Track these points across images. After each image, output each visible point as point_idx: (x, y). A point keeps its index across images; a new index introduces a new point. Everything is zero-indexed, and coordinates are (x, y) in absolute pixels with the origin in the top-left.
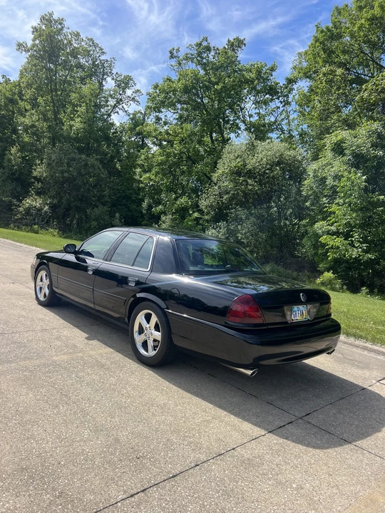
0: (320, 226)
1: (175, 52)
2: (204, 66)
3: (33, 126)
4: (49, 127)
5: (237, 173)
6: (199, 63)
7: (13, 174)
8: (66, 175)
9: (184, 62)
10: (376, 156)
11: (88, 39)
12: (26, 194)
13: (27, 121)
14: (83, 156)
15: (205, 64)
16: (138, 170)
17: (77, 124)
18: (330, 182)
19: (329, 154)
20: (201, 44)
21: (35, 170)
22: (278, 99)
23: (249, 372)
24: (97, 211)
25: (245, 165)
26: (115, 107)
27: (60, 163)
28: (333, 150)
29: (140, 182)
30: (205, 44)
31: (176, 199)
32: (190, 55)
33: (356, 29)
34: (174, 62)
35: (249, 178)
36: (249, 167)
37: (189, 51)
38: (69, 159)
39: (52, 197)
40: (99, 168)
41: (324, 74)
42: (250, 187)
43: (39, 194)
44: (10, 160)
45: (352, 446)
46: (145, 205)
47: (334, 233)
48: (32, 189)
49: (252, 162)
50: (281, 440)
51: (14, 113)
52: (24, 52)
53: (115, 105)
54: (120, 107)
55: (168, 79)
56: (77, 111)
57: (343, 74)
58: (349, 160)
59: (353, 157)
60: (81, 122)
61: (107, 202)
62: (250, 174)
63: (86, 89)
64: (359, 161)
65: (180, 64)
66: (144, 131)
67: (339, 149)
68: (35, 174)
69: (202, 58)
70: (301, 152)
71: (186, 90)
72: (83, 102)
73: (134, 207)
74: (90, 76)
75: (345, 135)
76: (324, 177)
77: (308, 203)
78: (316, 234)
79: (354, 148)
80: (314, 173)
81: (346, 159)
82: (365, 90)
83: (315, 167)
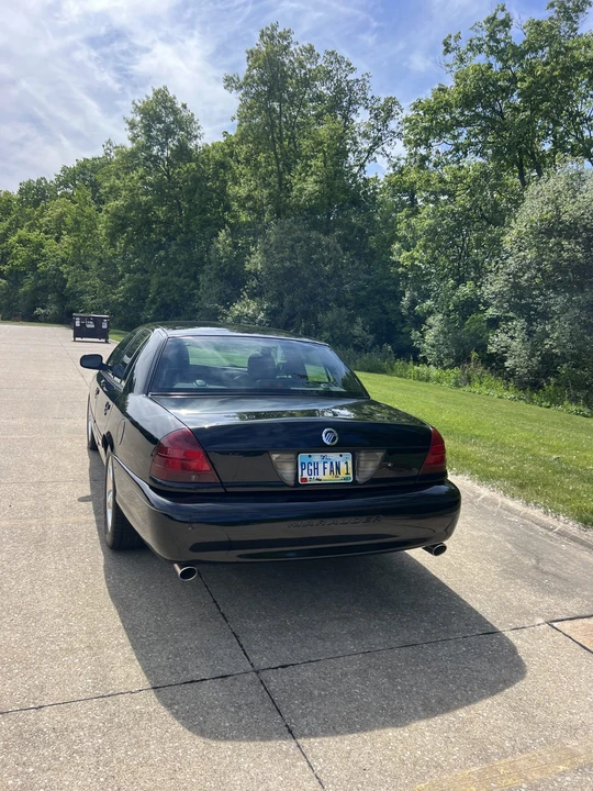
1: (452, 42)
2: (499, 54)
3: (249, 198)
4: (270, 194)
6: (492, 51)
7: (222, 270)
8: (287, 264)
9: (470, 54)
11: (328, 53)
12: (236, 297)
13: (242, 191)
14: (313, 234)
15: (503, 50)
16: (397, 246)
17: (310, 186)
20: (494, 18)
21: (249, 261)
24: (331, 316)
25: (559, 216)
26: (370, 151)
27: (279, 247)
29: (398, 264)
30: (501, 16)
31: (455, 288)
32: (475, 42)
34: (451, 57)
35: (568, 238)
36: (565, 218)
37: (473, 34)
38: (292, 240)
39: (272, 300)
40: (335, 249)
42: (565, 255)
43: (252, 296)
44: (217, 250)
45: (287, 745)
46: (405, 301)
48: (245, 290)
49: (570, 210)
50: (154, 707)
51: (225, 182)
52: (234, 91)
53: (371, 148)
54: (379, 150)
55: (439, 90)
56: (311, 166)
60: (316, 182)
61: (349, 301)
63: (323, 131)
65: (462, 60)
66: (405, 182)
68: (248, 267)
69: (498, 41)
71: (467, 101)
72: (319, 152)
73: (390, 306)
74: (331, 110)
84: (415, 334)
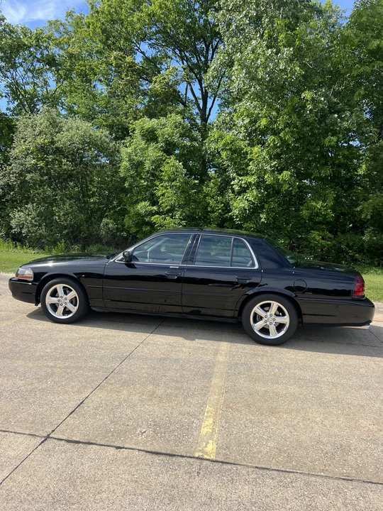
0: (142, 206)
10: (185, 146)
18: (148, 166)
19: (141, 141)
23: (367, 327)
25: (53, 143)
28: (142, 136)
33: (135, 20)
41: (115, 58)
47: (157, 213)
57: (132, 62)
58: (162, 147)
59: (166, 144)
64: (169, 149)
67: (150, 136)
70: (102, 134)
75: (154, 122)
76: (141, 162)
77: (126, 185)
78: (138, 214)
79: (166, 136)
80: (130, 156)
81: (160, 145)
82: (156, 82)
83: (129, 150)
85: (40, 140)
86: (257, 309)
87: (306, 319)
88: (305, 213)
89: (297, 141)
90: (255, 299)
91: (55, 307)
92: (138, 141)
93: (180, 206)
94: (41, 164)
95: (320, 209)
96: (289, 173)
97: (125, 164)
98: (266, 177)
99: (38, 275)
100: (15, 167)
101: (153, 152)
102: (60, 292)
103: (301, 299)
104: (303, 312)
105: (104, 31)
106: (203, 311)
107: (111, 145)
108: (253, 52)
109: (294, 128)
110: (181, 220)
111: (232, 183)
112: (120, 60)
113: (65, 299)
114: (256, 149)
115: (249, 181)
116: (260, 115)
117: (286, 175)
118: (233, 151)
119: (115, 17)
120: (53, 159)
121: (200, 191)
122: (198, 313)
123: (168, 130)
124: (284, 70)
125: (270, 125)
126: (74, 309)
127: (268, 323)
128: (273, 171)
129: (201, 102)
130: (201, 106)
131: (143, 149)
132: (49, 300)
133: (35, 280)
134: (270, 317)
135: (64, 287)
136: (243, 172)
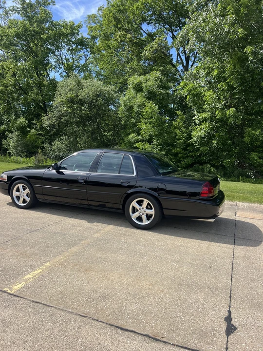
0: (132, 137)
5: (71, 101)
6: (25, 15)
9: (10, 12)
10: (161, 93)
18: (136, 109)
19: (132, 91)
22: (86, 49)
23: (213, 220)
25: (77, 96)
28: (134, 88)
32: (16, 8)
33: (135, 8)
36: (80, 97)
37: (15, 5)
41: (120, 37)
42: (84, 112)
47: (142, 141)
49: (83, 94)
50: (243, 247)
57: (131, 38)
58: (146, 95)
59: (148, 93)
62: (81, 102)
64: (151, 96)
65: (7, 14)
67: (138, 88)
70: (110, 88)
75: (141, 78)
76: (132, 106)
77: (123, 122)
78: (130, 142)
79: (148, 88)
80: (125, 103)
81: (144, 94)
82: (146, 50)
83: (125, 98)
84: (4, 142)
85: (69, 95)
86: (134, 204)
87: (166, 212)
88: (246, 139)
89: (241, 85)
90: (132, 197)
91: (18, 198)
92: (131, 92)
93: (156, 136)
94: (70, 110)
95: (258, 136)
96: (234, 109)
97: (122, 108)
98: (216, 113)
99: (9, 178)
100: (56, 113)
101: (140, 99)
102: (21, 189)
103: (162, 198)
104: (164, 207)
105: (115, 18)
106: (107, 205)
107: (115, 95)
108: (204, 21)
109: (238, 75)
110: (157, 145)
111: (193, 118)
112: (124, 37)
113: (23, 193)
114: (209, 93)
115: (204, 116)
116: (214, 68)
117: (232, 111)
118: (194, 96)
119: (122, 8)
120: (77, 107)
121: (171, 125)
122: (104, 206)
123: (150, 83)
124: (229, 32)
125: (220, 74)
126: (28, 200)
127: (141, 214)
128: (223, 109)
129: (185, 62)
130: (185, 65)
131: (133, 97)
132: (15, 194)
133: (8, 181)
134: (142, 210)
135: (23, 186)
136: (201, 110)
